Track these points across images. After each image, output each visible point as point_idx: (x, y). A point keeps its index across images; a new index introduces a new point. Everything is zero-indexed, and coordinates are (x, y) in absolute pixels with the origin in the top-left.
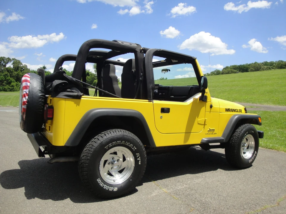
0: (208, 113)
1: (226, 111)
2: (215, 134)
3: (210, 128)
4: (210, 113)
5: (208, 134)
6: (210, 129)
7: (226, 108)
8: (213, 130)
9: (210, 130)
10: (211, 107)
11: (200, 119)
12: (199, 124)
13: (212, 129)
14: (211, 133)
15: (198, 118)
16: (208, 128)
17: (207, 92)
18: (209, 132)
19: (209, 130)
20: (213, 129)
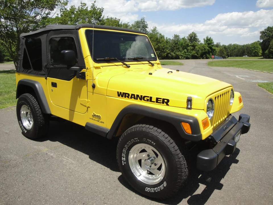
0: (90, 94)
1: (119, 96)
2: (101, 122)
3: (94, 112)
4: (93, 94)
5: (93, 119)
6: (95, 114)
7: (120, 91)
8: (99, 117)
9: (94, 116)
10: (94, 86)
11: (83, 99)
12: (81, 104)
13: (96, 115)
14: (96, 119)
15: (79, 97)
16: (92, 112)
17: (87, 68)
18: (93, 117)
19: (93, 114)
20: (98, 115)
